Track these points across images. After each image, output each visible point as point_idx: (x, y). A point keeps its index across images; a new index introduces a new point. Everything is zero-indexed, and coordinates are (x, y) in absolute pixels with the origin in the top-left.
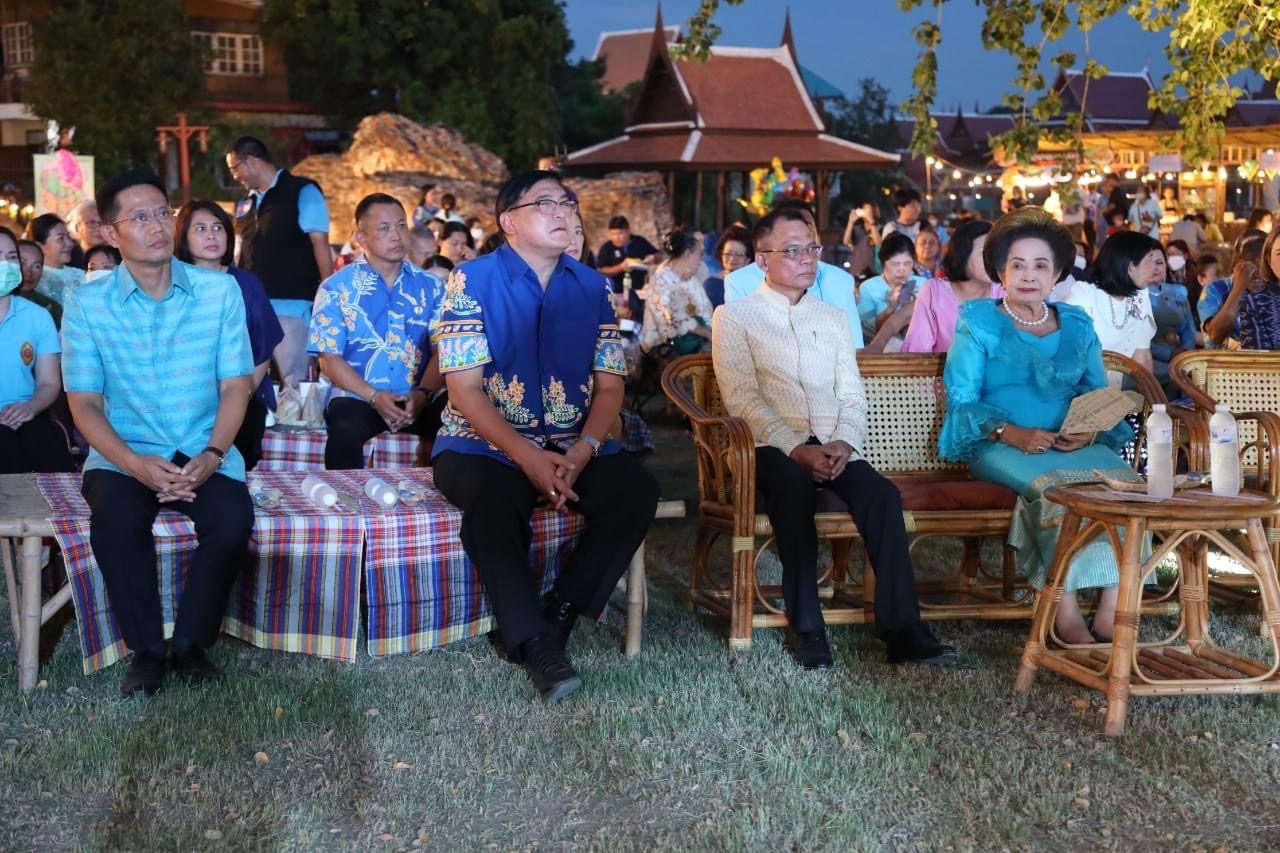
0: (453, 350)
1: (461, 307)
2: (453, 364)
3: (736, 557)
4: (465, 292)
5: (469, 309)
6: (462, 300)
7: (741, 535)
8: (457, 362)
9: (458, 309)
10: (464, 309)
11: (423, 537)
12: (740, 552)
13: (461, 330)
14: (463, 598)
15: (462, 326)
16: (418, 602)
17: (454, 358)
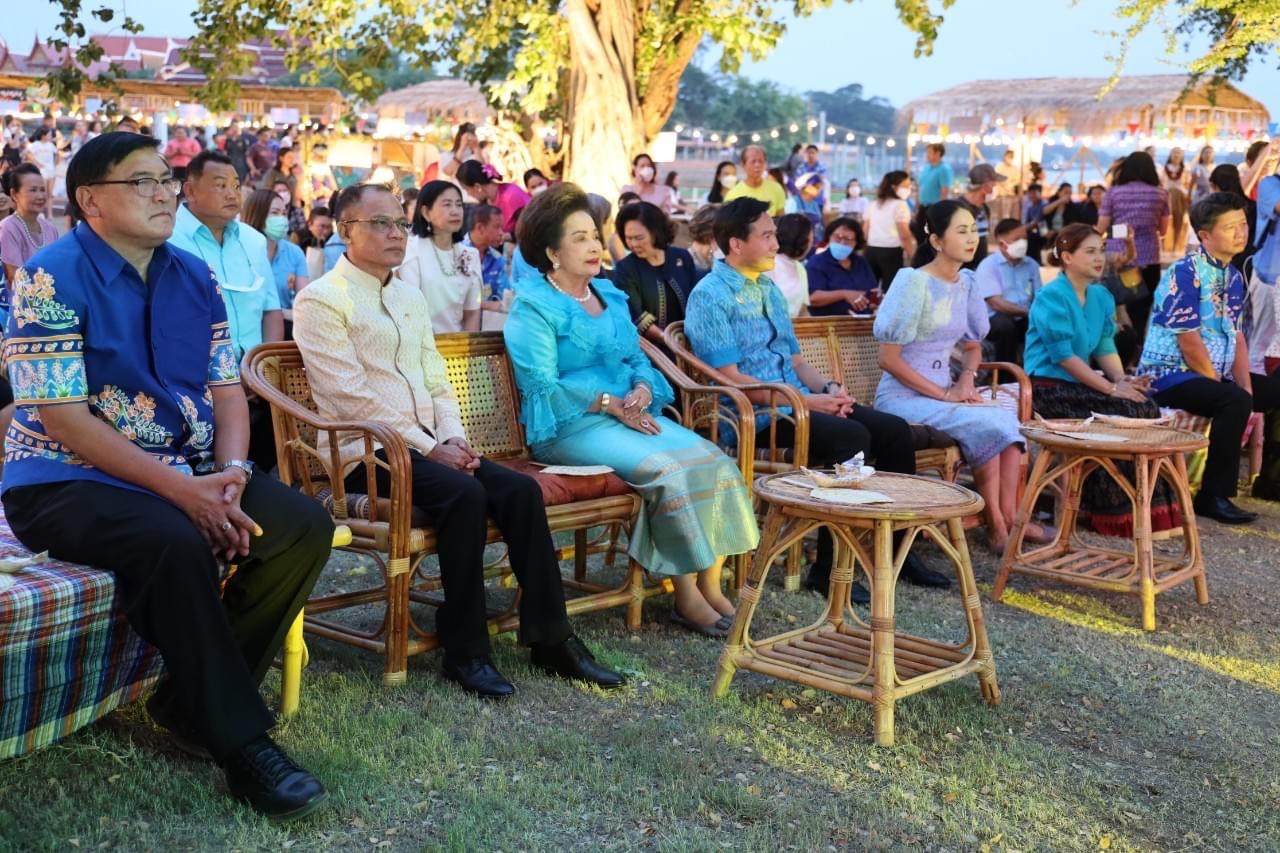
0: (50, 375)
1: (55, 318)
2: (51, 394)
3: (393, 582)
4: (55, 298)
5: (66, 321)
6: (53, 310)
7: (399, 557)
8: (58, 392)
9: (51, 321)
10: (59, 321)
11: (64, 612)
12: (397, 577)
13: (59, 349)
14: (98, 675)
15: (60, 343)
16: (45, 690)
17: (51, 386)
